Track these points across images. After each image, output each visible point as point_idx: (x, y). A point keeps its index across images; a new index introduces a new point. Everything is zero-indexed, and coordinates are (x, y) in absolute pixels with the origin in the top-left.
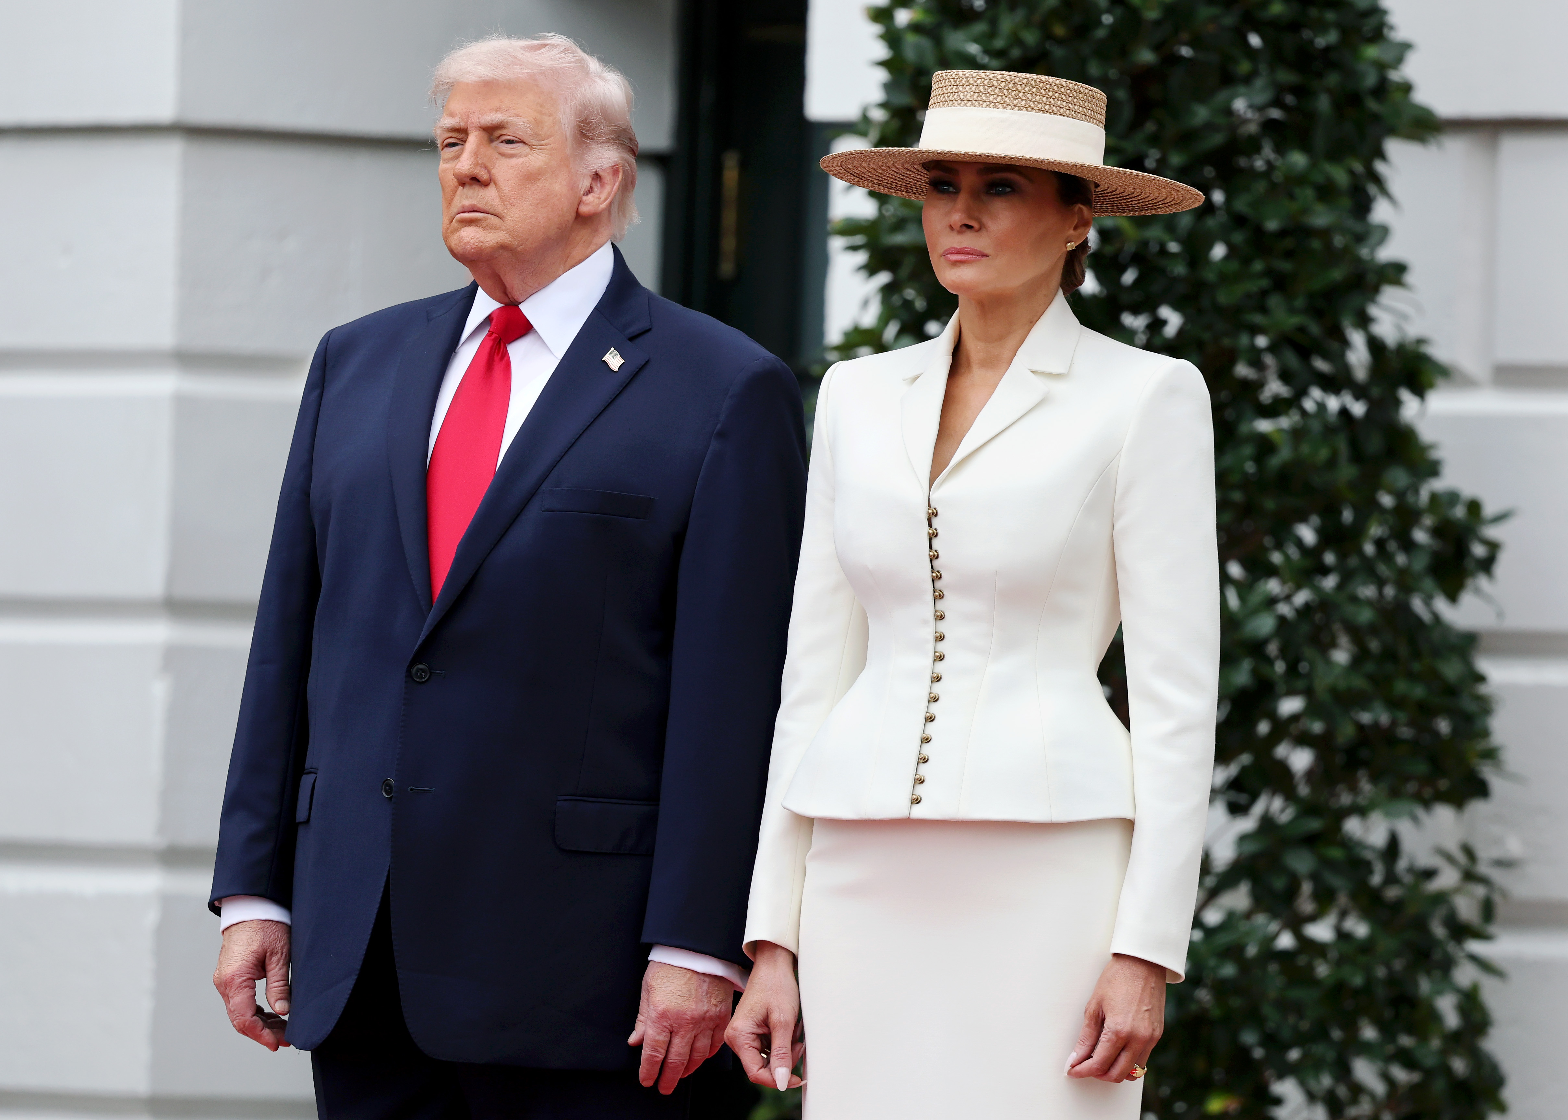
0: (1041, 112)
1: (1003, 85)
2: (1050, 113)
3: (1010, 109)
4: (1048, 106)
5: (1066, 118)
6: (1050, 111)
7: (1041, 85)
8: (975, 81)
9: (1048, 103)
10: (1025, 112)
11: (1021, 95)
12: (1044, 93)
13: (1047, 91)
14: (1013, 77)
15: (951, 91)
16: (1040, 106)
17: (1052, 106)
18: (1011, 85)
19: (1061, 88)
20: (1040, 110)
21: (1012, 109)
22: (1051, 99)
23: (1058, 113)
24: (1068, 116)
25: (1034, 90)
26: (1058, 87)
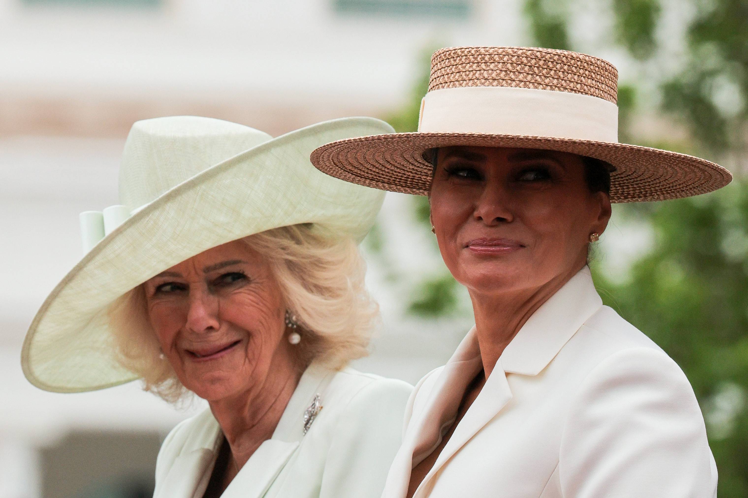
0: (573, 92)
1: (533, 61)
2: (582, 93)
3: (542, 89)
4: (579, 85)
5: (595, 97)
6: (582, 90)
7: (573, 62)
8: (502, 58)
9: (579, 82)
10: (557, 91)
11: (552, 73)
12: (575, 71)
13: (578, 68)
14: (544, 54)
15: (471, 69)
16: (572, 85)
17: (583, 85)
18: (541, 63)
19: (591, 65)
20: (572, 90)
21: (544, 89)
22: (582, 77)
23: (589, 92)
24: (597, 96)
25: (566, 67)
26: (588, 64)
